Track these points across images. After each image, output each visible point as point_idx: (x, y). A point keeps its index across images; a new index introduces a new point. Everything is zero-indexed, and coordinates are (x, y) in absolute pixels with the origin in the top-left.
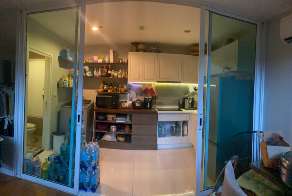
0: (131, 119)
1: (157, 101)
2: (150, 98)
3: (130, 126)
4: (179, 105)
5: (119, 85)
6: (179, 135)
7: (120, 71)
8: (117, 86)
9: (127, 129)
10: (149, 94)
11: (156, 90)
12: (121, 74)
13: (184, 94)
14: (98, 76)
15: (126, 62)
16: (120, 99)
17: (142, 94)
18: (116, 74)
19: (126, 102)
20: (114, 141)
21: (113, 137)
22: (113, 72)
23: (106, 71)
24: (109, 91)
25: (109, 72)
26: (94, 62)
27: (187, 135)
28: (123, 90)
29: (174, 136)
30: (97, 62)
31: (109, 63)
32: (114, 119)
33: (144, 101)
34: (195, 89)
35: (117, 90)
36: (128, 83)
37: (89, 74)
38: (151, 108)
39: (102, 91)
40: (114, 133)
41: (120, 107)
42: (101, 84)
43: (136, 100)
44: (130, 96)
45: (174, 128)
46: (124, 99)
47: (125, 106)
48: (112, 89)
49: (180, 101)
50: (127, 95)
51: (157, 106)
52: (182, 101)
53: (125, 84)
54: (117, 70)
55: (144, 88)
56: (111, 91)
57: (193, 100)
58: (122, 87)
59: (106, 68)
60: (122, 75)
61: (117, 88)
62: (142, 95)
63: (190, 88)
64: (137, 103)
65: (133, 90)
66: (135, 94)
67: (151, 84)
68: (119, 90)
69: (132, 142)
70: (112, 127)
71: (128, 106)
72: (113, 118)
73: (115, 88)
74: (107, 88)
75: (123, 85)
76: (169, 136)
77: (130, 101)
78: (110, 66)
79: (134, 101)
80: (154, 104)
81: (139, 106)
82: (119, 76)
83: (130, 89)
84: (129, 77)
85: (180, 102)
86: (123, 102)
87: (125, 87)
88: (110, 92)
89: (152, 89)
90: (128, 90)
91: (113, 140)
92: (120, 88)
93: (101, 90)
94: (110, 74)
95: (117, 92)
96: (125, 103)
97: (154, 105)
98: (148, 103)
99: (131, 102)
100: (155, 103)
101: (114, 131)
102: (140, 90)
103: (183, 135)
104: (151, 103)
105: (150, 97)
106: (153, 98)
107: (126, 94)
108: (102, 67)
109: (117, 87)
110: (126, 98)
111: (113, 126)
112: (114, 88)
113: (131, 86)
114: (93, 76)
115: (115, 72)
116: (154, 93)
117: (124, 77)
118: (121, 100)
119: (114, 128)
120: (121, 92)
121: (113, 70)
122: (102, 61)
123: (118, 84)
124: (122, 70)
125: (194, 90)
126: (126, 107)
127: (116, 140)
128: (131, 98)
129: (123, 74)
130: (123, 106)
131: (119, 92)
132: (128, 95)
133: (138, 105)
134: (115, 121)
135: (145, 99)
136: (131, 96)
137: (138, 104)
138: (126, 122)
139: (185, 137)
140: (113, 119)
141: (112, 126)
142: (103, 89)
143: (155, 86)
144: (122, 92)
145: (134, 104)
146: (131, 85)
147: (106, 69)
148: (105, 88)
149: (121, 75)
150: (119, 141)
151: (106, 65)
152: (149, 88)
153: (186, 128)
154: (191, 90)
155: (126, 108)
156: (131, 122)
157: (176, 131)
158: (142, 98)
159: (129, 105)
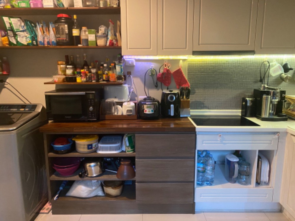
0: (133, 146)
1: (192, 98)
2: (175, 94)
3: (131, 160)
4: (244, 108)
5: (102, 65)
6: (248, 183)
7: (102, 29)
8: (99, 66)
9: (125, 169)
10: (173, 83)
11: (189, 73)
12: (106, 36)
13: (256, 82)
14: (48, 43)
15: (115, 6)
16: (108, 98)
17: (157, 83)
18: (91, 37)
19: (121, 104)
20: (96, 196)
21: (94, 188)
22: (85, 31)
23: (67, 31)
24: (79, 80)
25: (75, 32)
26: (32, 6)
27: (267, 184)
28: (113, 75)
29: (235, 182)
30: (39, 6)
31: (72, 8)
32: (92, 148)
33: (163, 100)
34: (286, 68)
35: (98, 77)
36: (124, 60)
37: (24, 39)
38: (177, 116)
39: (61, 79)
40: (95, 180)
41: (107, 117)
42: (60, 63)
43: (145, 99)
44: (129, 88)
45: (236, 166)
46: (116, 97)
47: (120, 114)
48: (86, 75)
49: (247, 99)
50: (124, 88)
51: (191, 110)
52: (251, 99)
53: (117, 62)
54: (93, 27)
55: (162, 71)
56: (84, 79)
57: (283, 95)
58: (110, 69)
59: (66, 23)
60: (107, 38)
61: (100, 72)
62: (156, 87)
63: (273, 66)
64: (145, 106)
65: (135, 76)
66: (142, 85)
67: (178, 61)
68: (104, 77)
69: (136, 197)
70: (90, 166)
71: (125, 113)
72: (90, 146)
73: (94, 71)
74: (74, 73)
75: (113, 65)
76: (221, 183)
77: (131, 100)
78: (75, 17)
79: (140, 102)
80: (184, 108)
81: (151, 112)
82: (101, 42)
83: (129, 73)
84: (124, 44)
85: (246, 101)
86: (114, 104)
87: (118, 68)
88: (82, 82)
89: (179, 72)
90: (125, 76)
91: (93, 195)
92: (106, 72)
93: (58, 78)
94: (78, 38)
95: (98, 80)
96: (119, 107)
97: (185, 110)
98: (172, 106)
99: (132, 104)
100: (188, 105)
101: (95, 175)
102: (152, 75)
103: (258, 183)
104: (179, 105)
105: (176, 91)
106: (182, 94)
107: (121, 84)
108: (57, 21)
109: (99, 69)
110: (120, 94)
111: (92, 164)
112: (90, 72)
113: (132, 66)
114: (37, 45)
115: (90, 33)
116: (185, 82)
117: (112, 44)
118: (109, 100)
119: (93, 168)
120: (108, 80)
121: (84, 28)
122: (54, 4)
123: (102, 63)
124: (107, 26)
125: (282, 71)
126: (122, 115)
127: (100, 193)
128: (133, 92)
129: (110, 38)
130: (116, 114)
131: (104, 80)
132: (126, 86)
133: (148, 110)
134: (95, 151)
135: (164, 95)
136: (132, 90)
137: (147, 107)
138: (123, 151)
139: (262, 188)
140: (88, 149)
141: (88, 165)
142: (64, 77)
143: (186, 64)
144: (112, 80)
145: (139, 107)
146: (133, 63)
147: (66, 26)
148: (69, 72)
149: (105, 39)
150: (107, 195)
151: (64, 15)
152: (173, 70)
153: (265, 167)
154: (276, 71)
155: (122, 118)
156: (134, 151)
157: (240, 173)
158: (157, 94)
159: (128, 111)
